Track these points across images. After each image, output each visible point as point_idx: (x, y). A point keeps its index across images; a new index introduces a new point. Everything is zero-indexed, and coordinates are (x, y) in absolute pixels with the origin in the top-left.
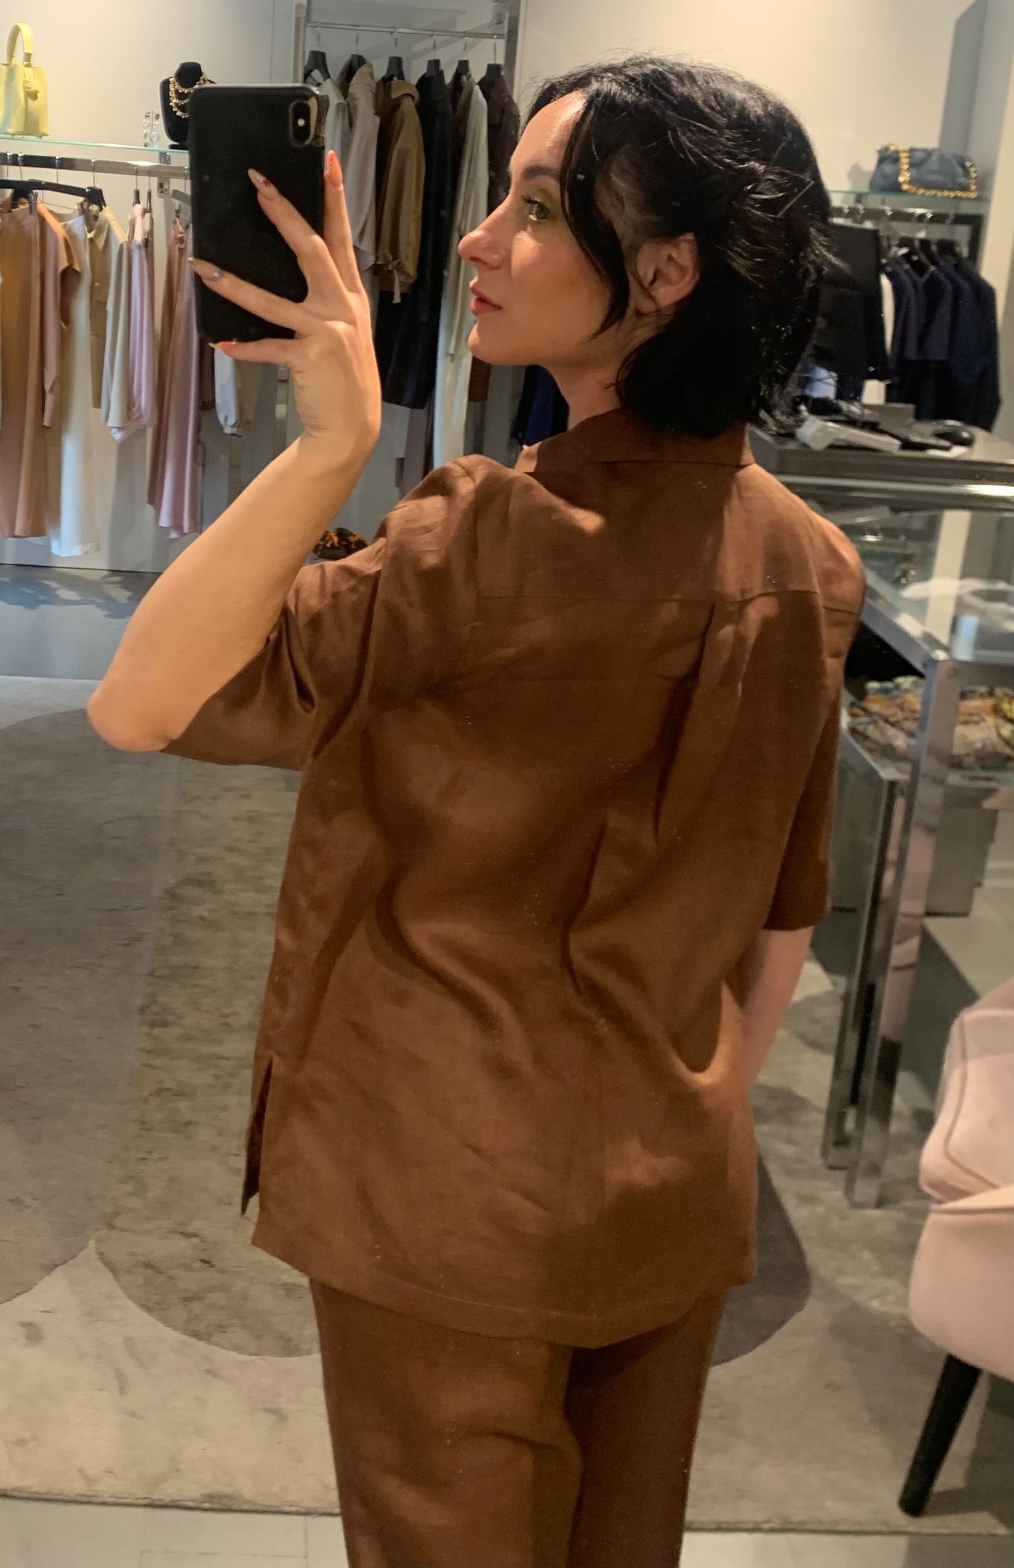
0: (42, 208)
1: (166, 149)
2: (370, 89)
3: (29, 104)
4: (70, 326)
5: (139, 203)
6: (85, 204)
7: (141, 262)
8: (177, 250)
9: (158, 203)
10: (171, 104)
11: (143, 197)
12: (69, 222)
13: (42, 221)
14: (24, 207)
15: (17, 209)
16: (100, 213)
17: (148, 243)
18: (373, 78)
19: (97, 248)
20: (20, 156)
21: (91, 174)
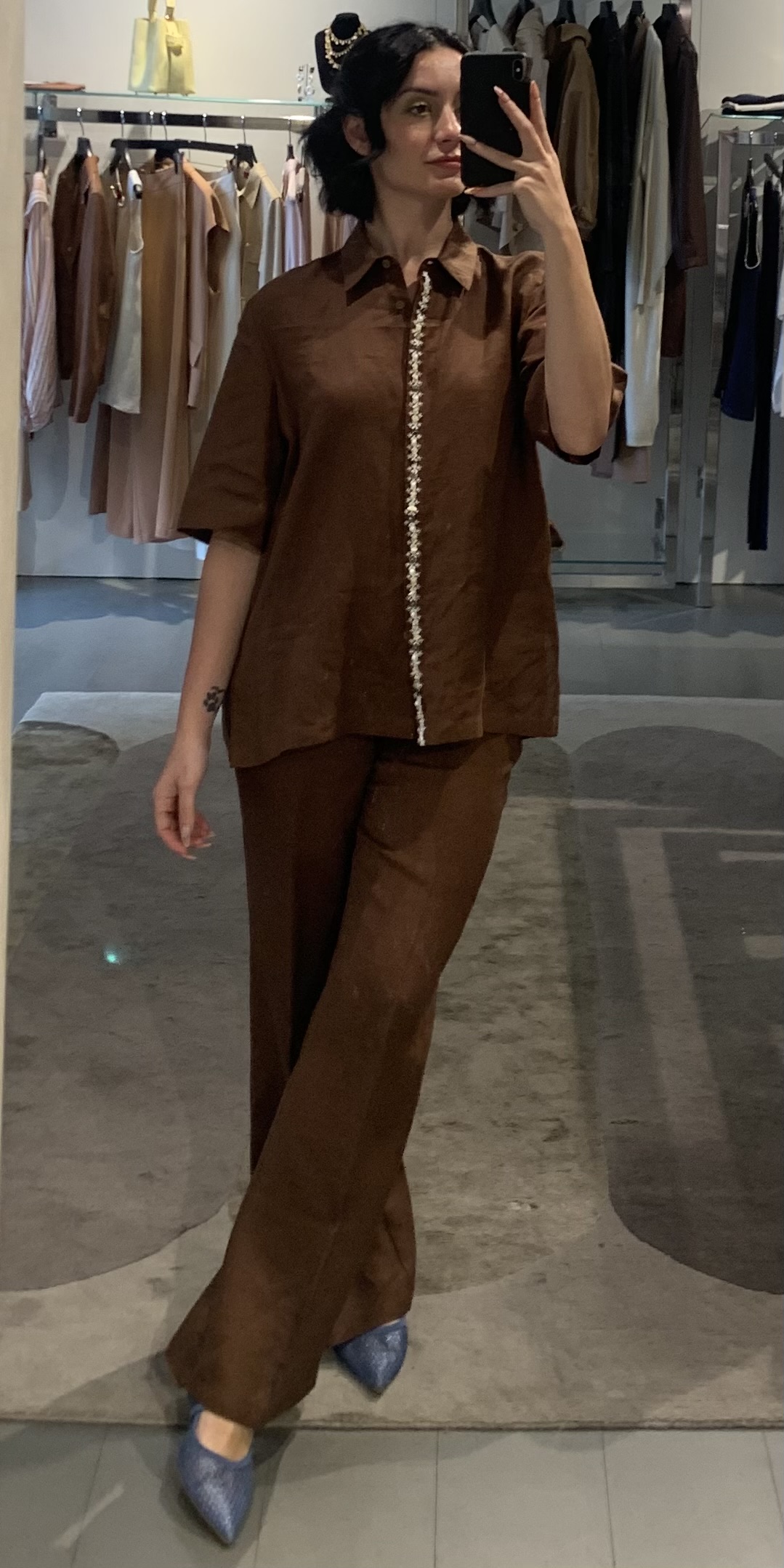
0: (188, 167)
1: (321, 102)
2: (539, 33)
3: (172, 60)
4: (219, 292)
5: (293, 158)
6: (235, 163)
7: (295, 218)
10: (327, 57)
12: (218, 181)
13: (189, 181)
14: (168, 167)
15: (162, 170)
16: (251, 171)
18: (541, 21)
19: (248, 206)
20: (164, 114)
21: (240, 131)
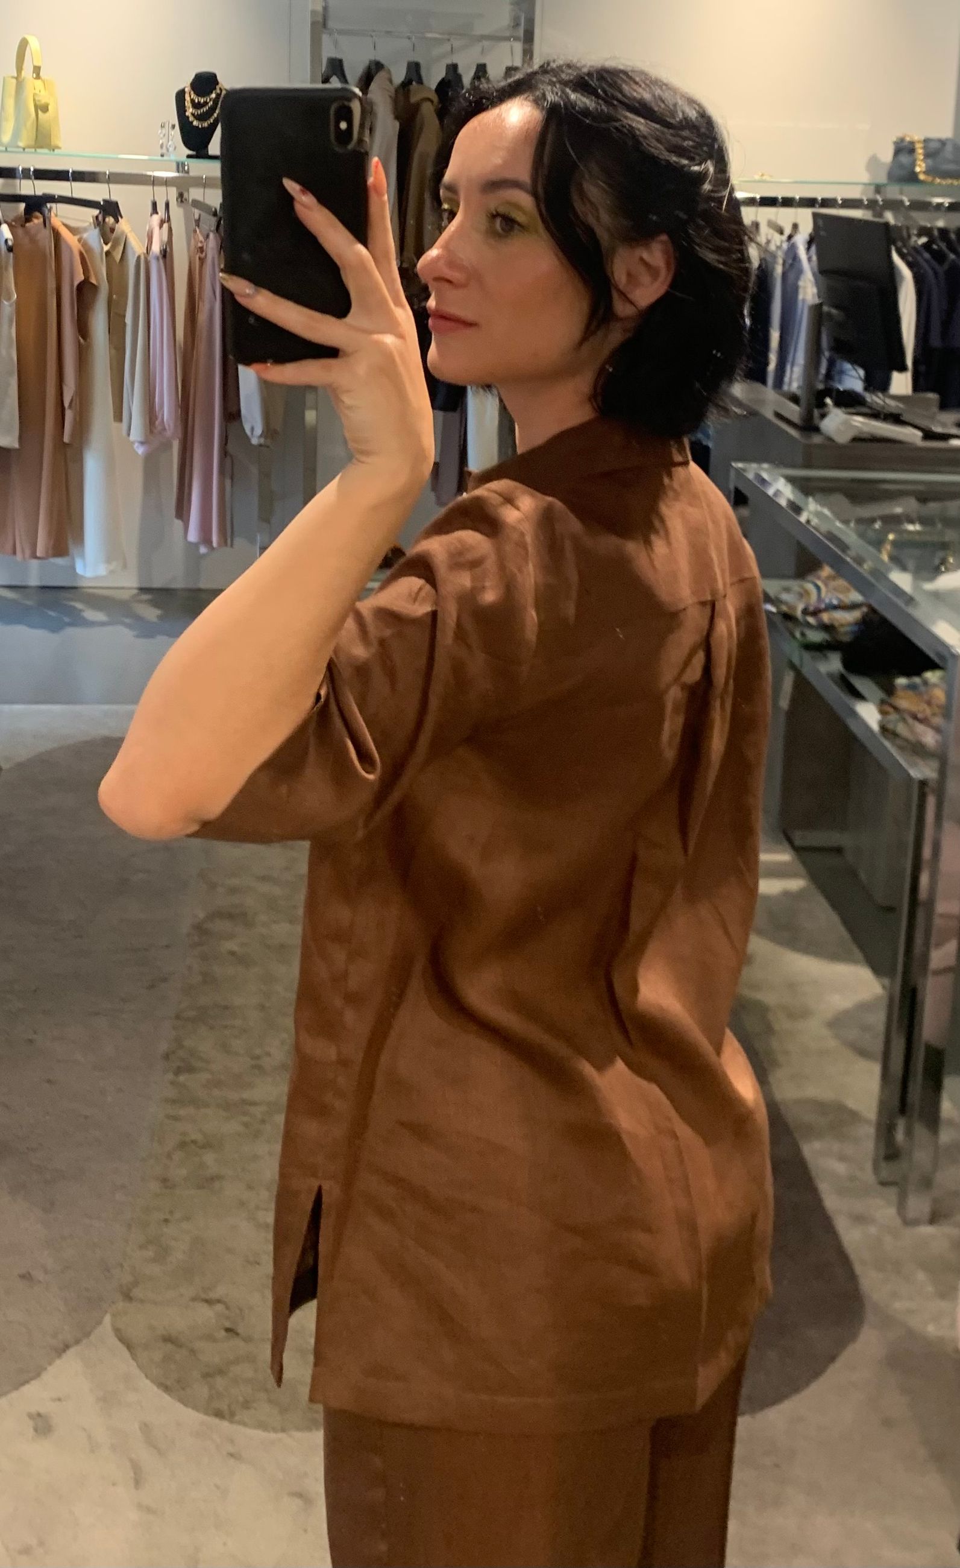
0: (56, 222)
1: (184, 158)
2: (390, 94)
3: (39, 115)
4: (88, 340)
5: (157, 213)
6: (100, 218)
7: (159, 272)
8: (197, 258)
9: (176, 212)
10: (187, 114)
11: (161, 208)
12: (85, 236)
13: (57, 235)
14: (37, 221)
15: (31, 224)
16: (117, 225)
17: (166, 254)
18: (391, 81)
19: (115, 261)
20: (32, 169)
21: (105, 186)
